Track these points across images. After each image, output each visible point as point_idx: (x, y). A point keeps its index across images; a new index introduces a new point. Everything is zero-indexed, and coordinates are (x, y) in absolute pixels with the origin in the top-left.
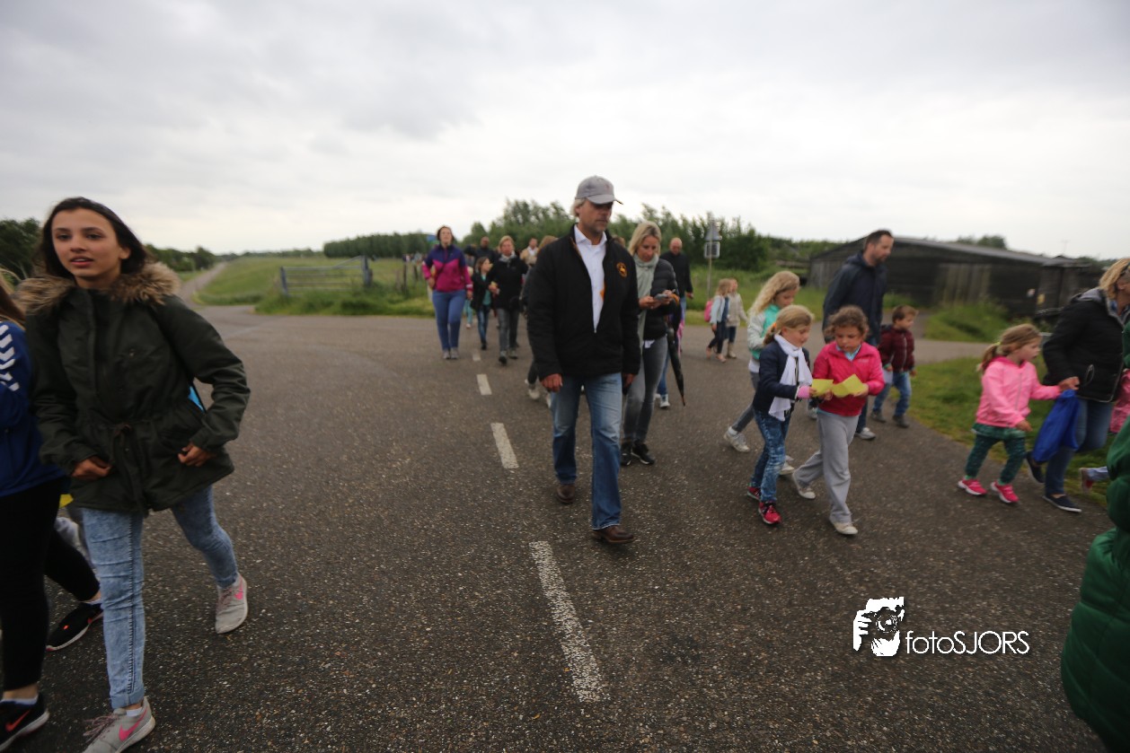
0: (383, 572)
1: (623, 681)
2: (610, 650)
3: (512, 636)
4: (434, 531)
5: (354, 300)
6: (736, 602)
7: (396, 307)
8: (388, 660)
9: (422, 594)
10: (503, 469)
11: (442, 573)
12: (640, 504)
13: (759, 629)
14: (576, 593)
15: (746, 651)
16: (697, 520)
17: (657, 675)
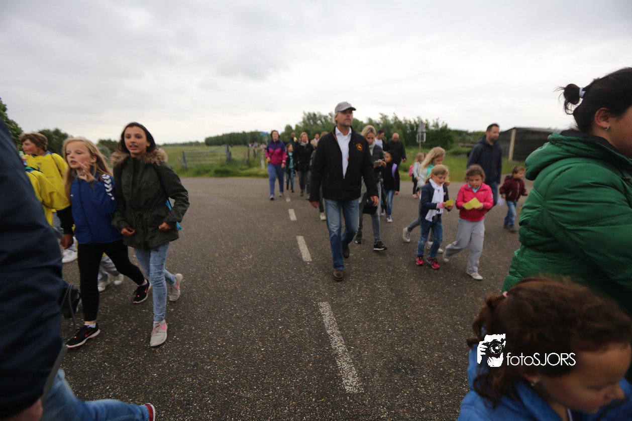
0: (238, 317)
1: (371, 382)
2: (363, 364)
3: (309, 354)
4: (266, 295)
5: (221, 169)
6: (436, 339)
7: (244, 172)
8: (241, 365)
9: (259, 330)
10: (303, 262)
11: (270, 319)
12: (380, 283)
13: (450, 355)
14: (344, 331)
15: (442, 368)
16: (413, 292)
17: (391, 379)
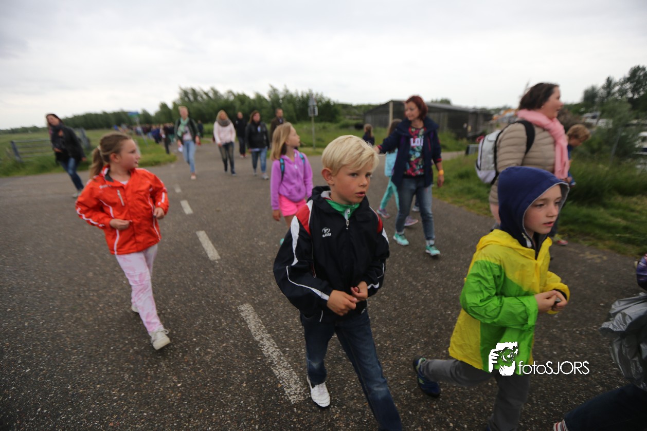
3: (239, 373)
8: (153, 417)
10: (210, 261)
14: (274, 333)
